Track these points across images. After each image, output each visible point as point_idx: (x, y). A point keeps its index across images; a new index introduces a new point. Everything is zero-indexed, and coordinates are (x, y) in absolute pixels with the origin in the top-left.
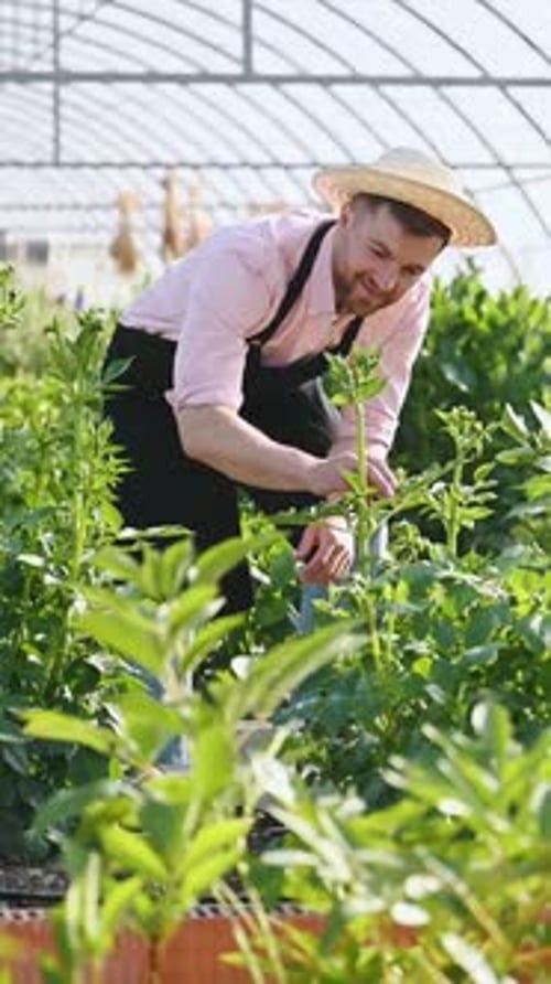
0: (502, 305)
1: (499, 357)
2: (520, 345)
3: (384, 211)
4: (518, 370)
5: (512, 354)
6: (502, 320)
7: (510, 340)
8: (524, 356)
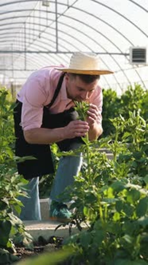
0: (107, 92)
1: (107, 102)
2: (111, 100)
3: (78, 78)
4: (111, 105)
5: (109, 102)
6: (107, 95)
7: (109, 99)
8: (111, 102)
